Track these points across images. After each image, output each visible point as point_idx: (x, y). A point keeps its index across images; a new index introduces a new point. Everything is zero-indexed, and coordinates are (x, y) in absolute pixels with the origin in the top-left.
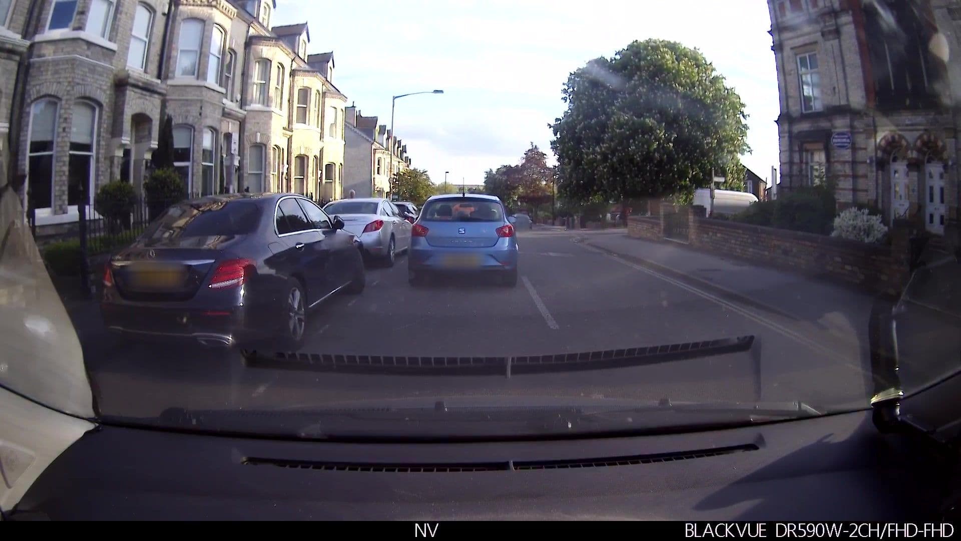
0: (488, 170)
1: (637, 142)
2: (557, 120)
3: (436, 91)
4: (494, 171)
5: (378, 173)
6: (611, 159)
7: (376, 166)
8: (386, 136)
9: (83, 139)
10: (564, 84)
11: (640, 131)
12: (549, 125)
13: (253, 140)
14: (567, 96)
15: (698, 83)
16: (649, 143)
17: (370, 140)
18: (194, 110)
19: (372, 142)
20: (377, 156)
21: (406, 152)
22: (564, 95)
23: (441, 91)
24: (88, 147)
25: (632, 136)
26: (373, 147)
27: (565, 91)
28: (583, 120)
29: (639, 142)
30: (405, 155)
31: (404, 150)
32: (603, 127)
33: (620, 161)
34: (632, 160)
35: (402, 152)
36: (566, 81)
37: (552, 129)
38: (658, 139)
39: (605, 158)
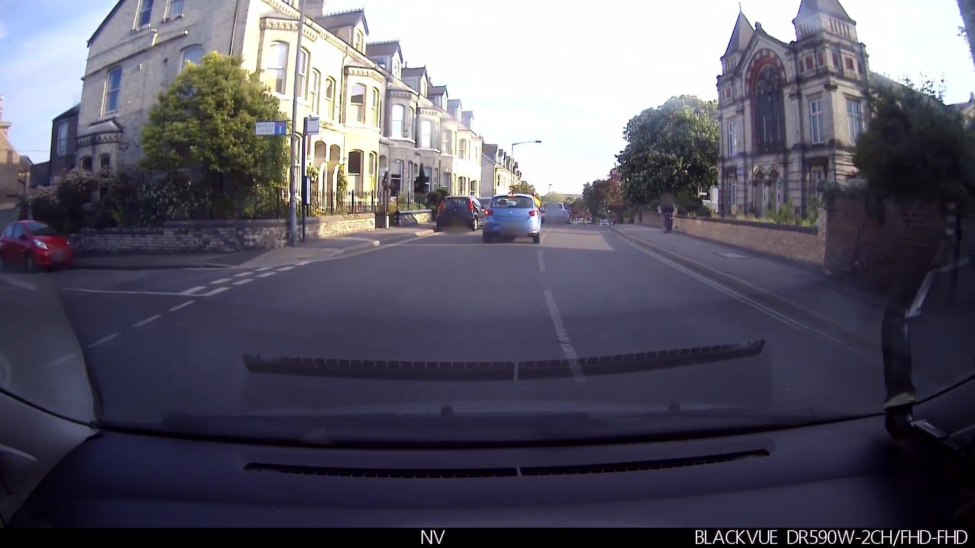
0: (586, 183)
1: (663, 170)
2: (621, 152)
3: (537, 142)
4: (591, 184)
5: (498, 185)
6: (649, 181)
7: (497, 181)
8: (503, 157)
9: (397, 173)
10: (624, 128)
11: (666, 162)
12: (616, 155)
13: (444, 171)
14: (627, 136)
15: (707, 129)
16: (671, 170)
17: (492, 161)
18: (431, 162)
19: (494, 163)
20: (498, 173)
21: (517, 168)
22: (624, 136)
23: (540, 142)
24: (399, 176)
25: (661, 166)
26: (495, 167)
27: (625, 133)
28: (634, 154)
29: (665, 170)
30: (516, 170)
31: (516, 166)
32: (646, 158)
33: (655, 182)
34: (661, 181)
35: (514, 168)
36: (626, 127)
37: (617, 158)
38: (677, 168)
39: (645, 180)
